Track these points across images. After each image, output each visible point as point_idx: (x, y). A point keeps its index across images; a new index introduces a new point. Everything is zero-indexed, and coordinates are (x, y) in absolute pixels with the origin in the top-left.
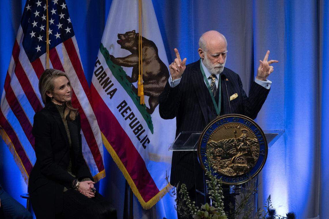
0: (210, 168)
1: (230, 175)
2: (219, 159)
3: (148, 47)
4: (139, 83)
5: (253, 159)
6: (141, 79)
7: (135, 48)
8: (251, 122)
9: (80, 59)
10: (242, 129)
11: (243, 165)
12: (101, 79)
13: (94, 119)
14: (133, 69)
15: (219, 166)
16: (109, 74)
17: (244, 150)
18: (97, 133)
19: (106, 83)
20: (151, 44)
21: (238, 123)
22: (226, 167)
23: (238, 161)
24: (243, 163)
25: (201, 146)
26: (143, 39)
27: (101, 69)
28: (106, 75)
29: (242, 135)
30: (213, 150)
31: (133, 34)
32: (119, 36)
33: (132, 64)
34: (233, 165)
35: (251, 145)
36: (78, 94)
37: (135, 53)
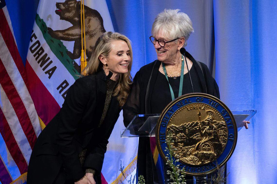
0: (171, 156)
1: (194, 164)
2: (181, 145)
3: (92, 18)
4: (83, 59)
5: (221, 144)
6: (84, 55)
7: (77, 19)
8: (217, 102)
9: (13, 33)
10: (207, 111)
11: (209, 152)
12: (37, 55)
13: (31, 103)
14: (75, 43)
15: (181, 154)
16: (47, 49)
17: (210, 134)
18: (34, 120)
19: (44, 61)
20: (96, 14)
21: (201, 104)
22: (189, 155)
23: (203, 148)
24: (209, 150)
25: (160, 131)
26: (86, 8)
27: (37, 45)
28: (43, 51)
29: (207, 117)
30: (174, 135)
31: (74, 2)
32: (58, 5)
33: (73, 37)
34: (198, 153)
35: (218, 128)
36: (11, 73)
37: (77, 24)
